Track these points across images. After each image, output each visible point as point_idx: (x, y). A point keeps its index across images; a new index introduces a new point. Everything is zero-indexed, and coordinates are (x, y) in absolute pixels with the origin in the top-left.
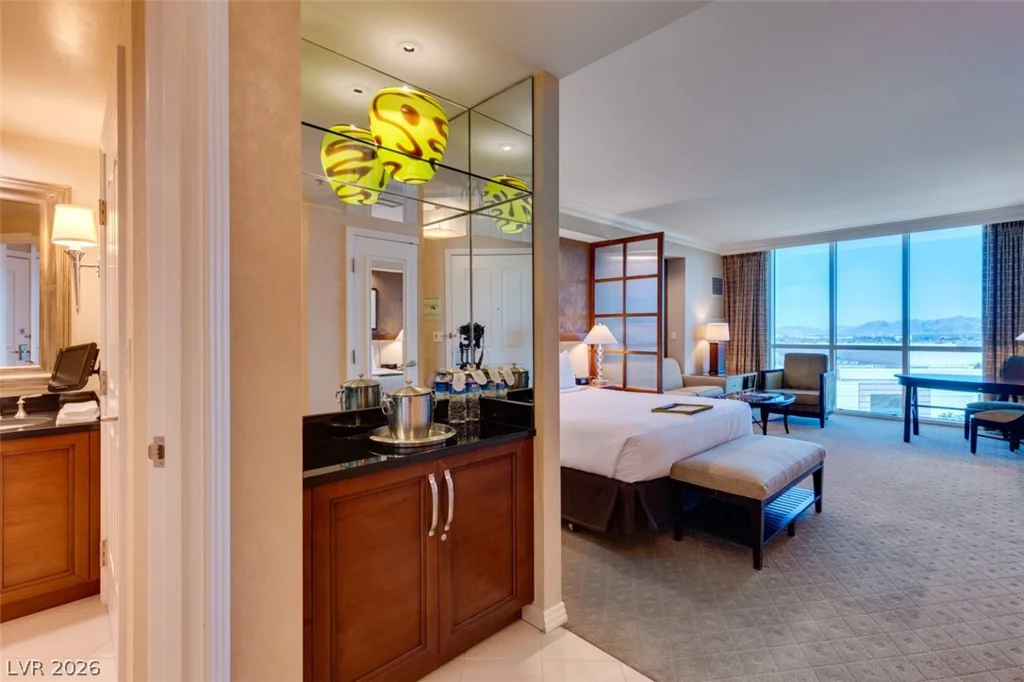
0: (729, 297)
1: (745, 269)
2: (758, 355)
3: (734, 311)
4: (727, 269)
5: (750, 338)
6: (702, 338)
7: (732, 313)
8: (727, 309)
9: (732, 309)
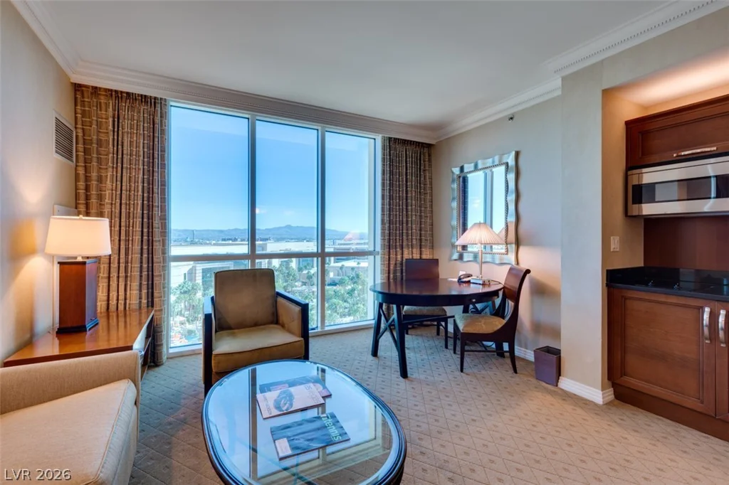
5: (137, 247)
6: (33, 252)
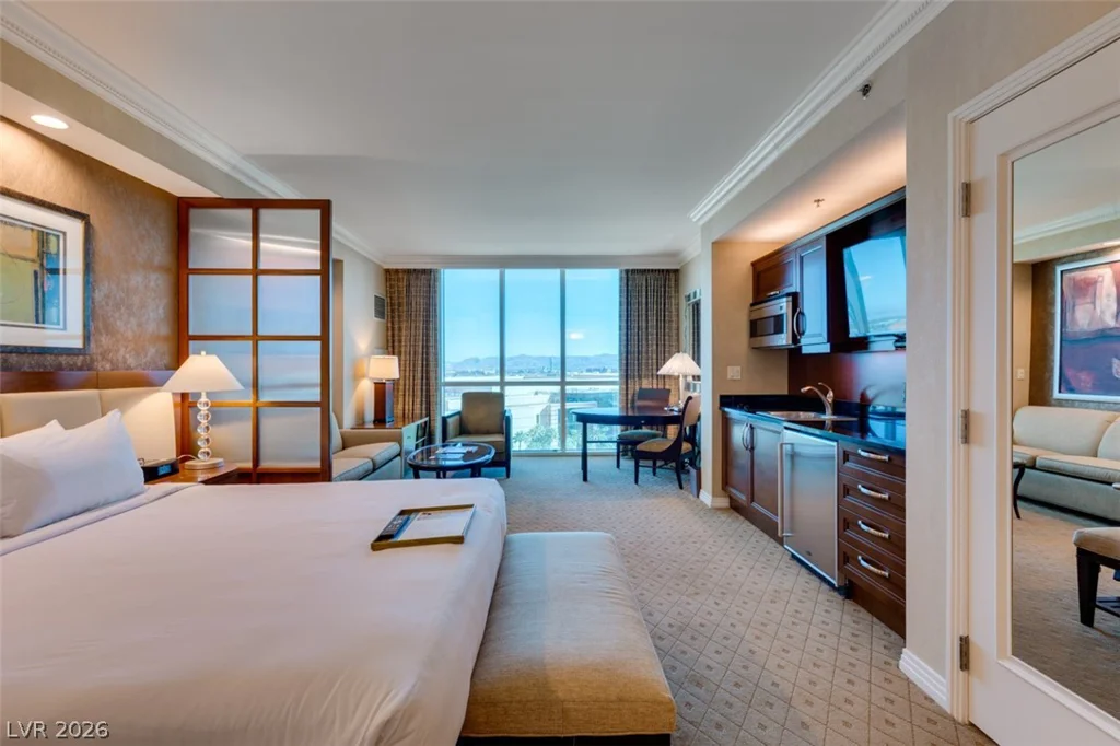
0: (393, 323)
1: (413, 289)
2: (428, 397)
3: (400, 341)
4: (391, 286)
5: (419, 375)
6: (364, 376)
7: (396, 344)
8: (390, 338)
9: (396, 338)
